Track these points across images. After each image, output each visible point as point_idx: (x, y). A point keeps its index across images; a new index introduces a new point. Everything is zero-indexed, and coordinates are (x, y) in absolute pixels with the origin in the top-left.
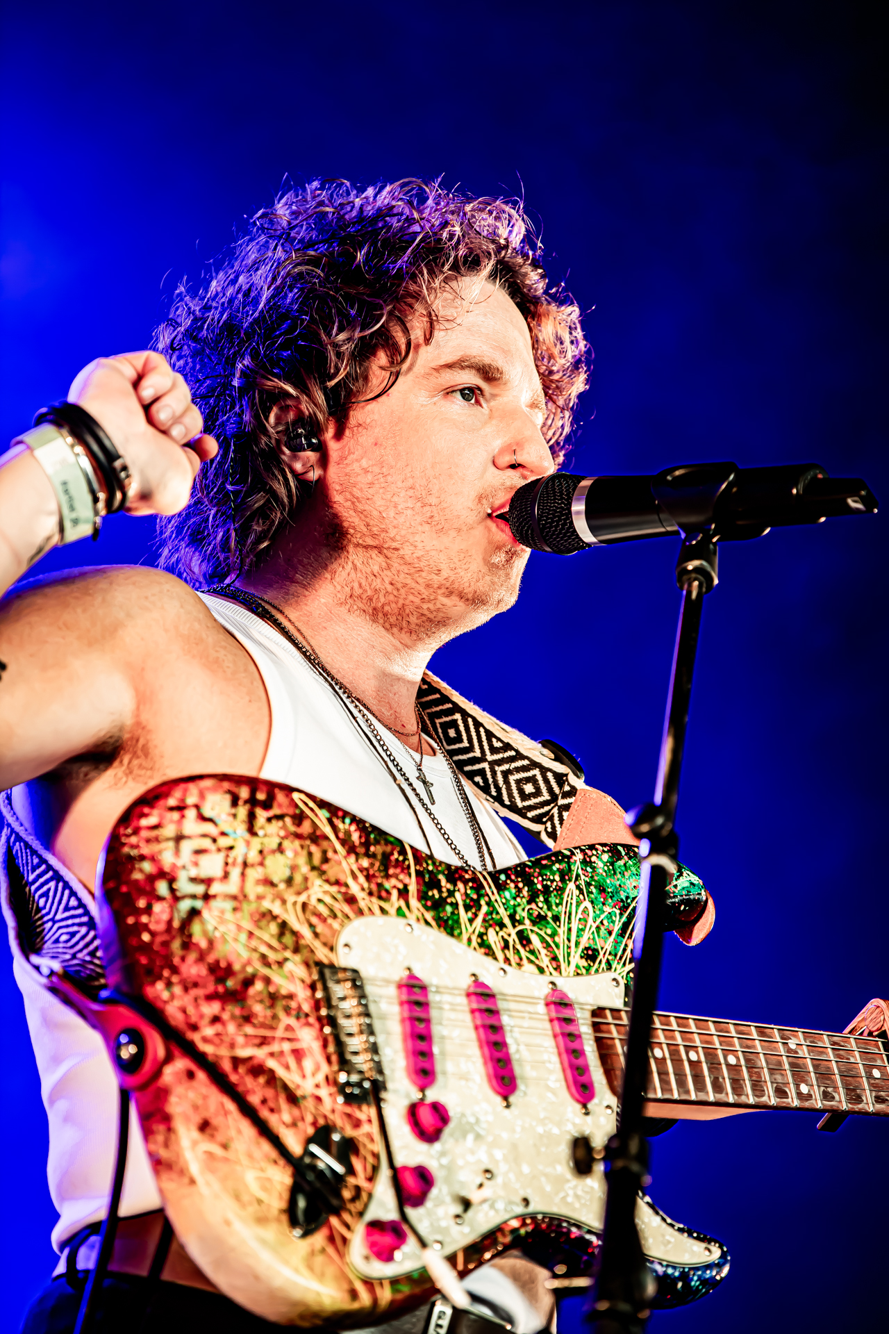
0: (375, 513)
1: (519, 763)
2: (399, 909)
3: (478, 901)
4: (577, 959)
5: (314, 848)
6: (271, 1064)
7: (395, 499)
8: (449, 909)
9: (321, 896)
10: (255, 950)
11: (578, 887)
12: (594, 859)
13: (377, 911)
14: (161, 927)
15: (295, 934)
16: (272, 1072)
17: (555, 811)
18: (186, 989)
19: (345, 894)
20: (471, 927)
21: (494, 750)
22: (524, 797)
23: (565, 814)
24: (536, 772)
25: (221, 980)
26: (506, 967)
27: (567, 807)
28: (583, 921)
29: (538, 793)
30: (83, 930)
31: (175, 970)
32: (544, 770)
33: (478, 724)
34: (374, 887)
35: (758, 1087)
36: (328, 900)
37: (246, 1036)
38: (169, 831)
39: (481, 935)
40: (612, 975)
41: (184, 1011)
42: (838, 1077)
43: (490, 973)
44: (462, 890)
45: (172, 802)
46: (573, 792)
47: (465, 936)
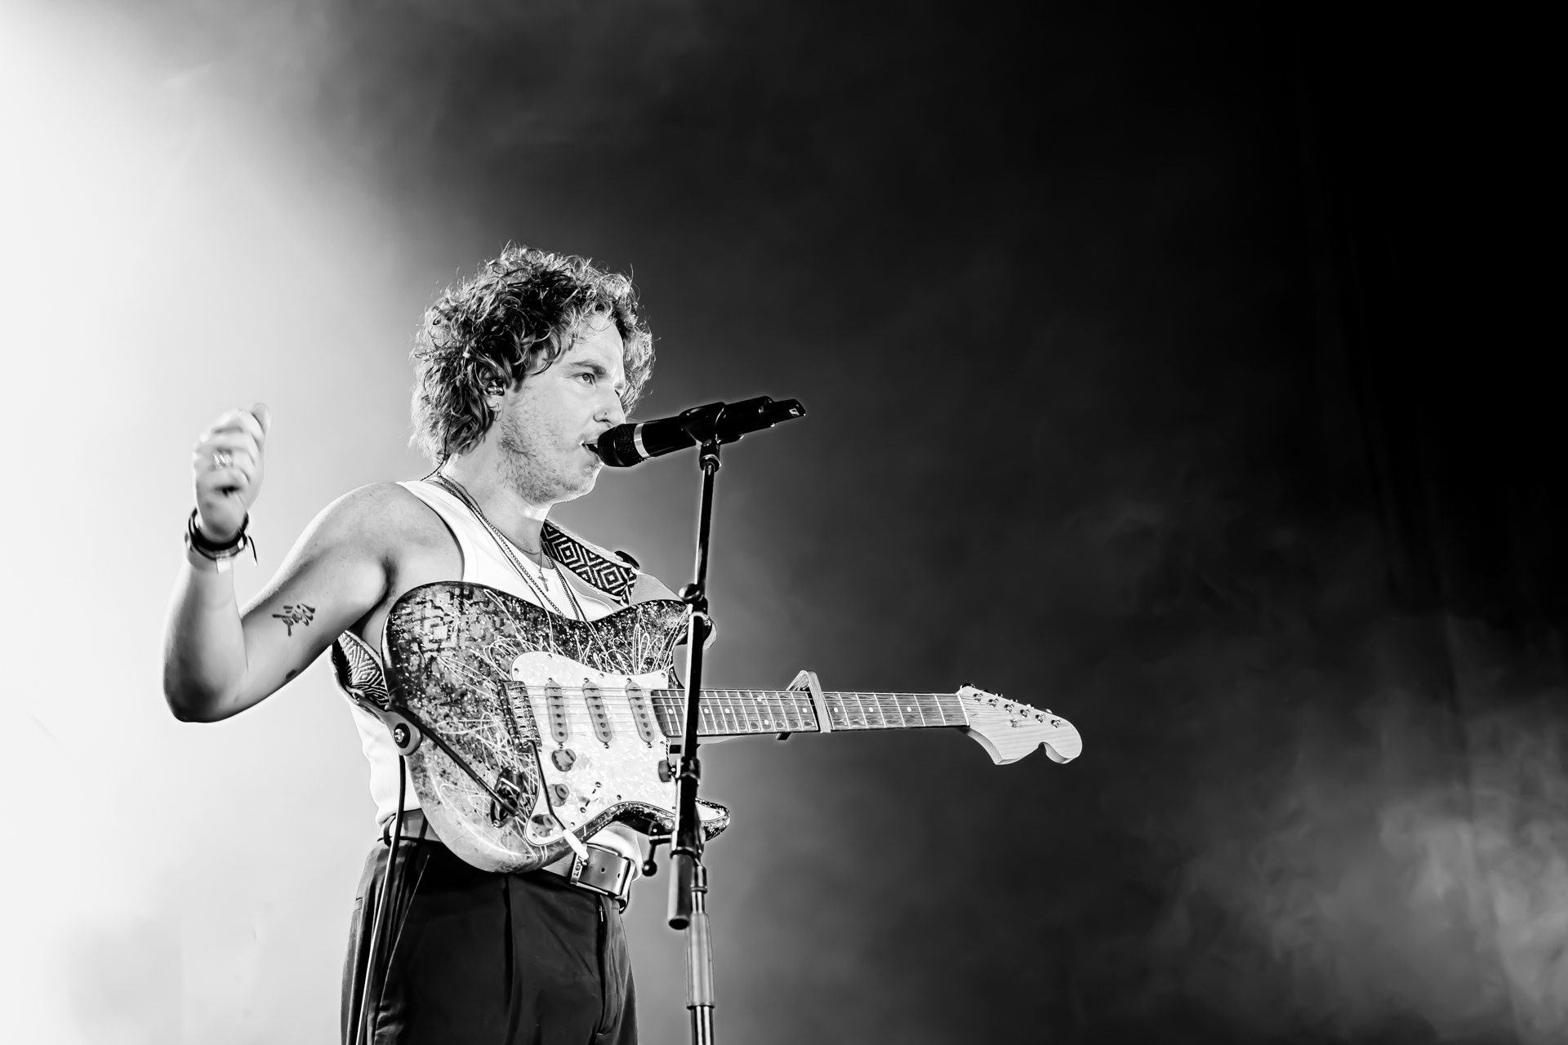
0: (527, 435)
1: (605, 565)
2: (544, 647)
3: (587, 638)
4: (642, 665)
5: (496, 618)
6: (478, 736)
7: (539, 429)
8: (571, 644)
9: (501, 644)
10: (467, 676)
11: (641, 626)
12: (649, 610)
13: (532, 649)
14: (415, 668)
15: (487, 665)
16: (478, 740)
17: (627, 588)
18: (430, 702)
19: (514, 641)
20: (584, 652)
21: (591, 560)
22: (610, 582)
23: (632, 589)
24: (614, 568)
25: (449, 694)
26: (604, 673)
27: (632, 586)
28: (644, 643)
29: (616, 580)
30: (374, 671)
31: (423, 692)
32: (618, 567)
33: (581, 547)
34: (530, 636)
35: (742, 724)
36: (505, 645)
37: (464, 723)
38: (418, 615)
39: (589, 657)
40: (661, 671)
41: (430, 713)
42: (784, 714)
43: (594, 676)
44: (578, 634)
45: (418, 600)
46: (635, 577)
47: (581, 659)
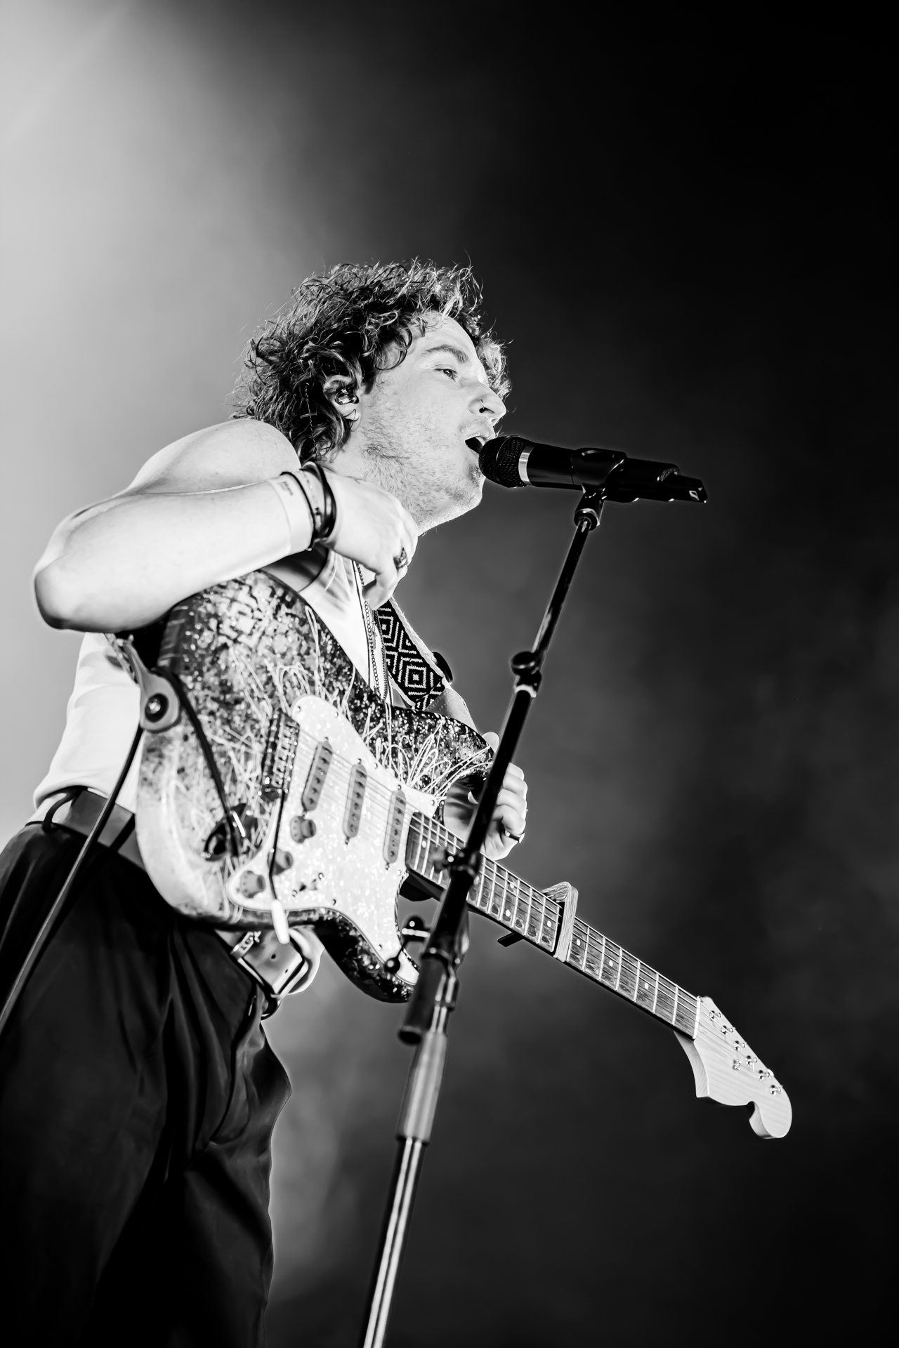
1: (416, 660)
2: (336, 701)
3: (379, 718)
4: (418, 779)
5: (304, 643)
6: (231, 753)
8: (362, 715)
9: (297, 671)
10: (250, 684)
11: (436, 739)
12: (450, 727)
13: (323, 697)
14: (204, 646)
15: (274, 686)
16: (230, 757)
17: (426, 697)
18: (203, 688)
19: (310, 678)
20: (370, 731)
21: (404, 647)
22: (411, 681)
24: (424, 669)
25: (224, 692)
26: (379, 764)
28: (430, 759)
29: (420, 682)
31: (201, 674)
32: (429, 670)
33: (402, 628)
34: (327, 682)
35: (484, 900)
36: (300, 676)
37: (225, 731)
39: (373, 739)
40: (432, 797)
41: (199, 699)
42: (528, 916)
43: (370, 762)
44: (373, 708)
46: (443, 688)
47: (364, 736)
